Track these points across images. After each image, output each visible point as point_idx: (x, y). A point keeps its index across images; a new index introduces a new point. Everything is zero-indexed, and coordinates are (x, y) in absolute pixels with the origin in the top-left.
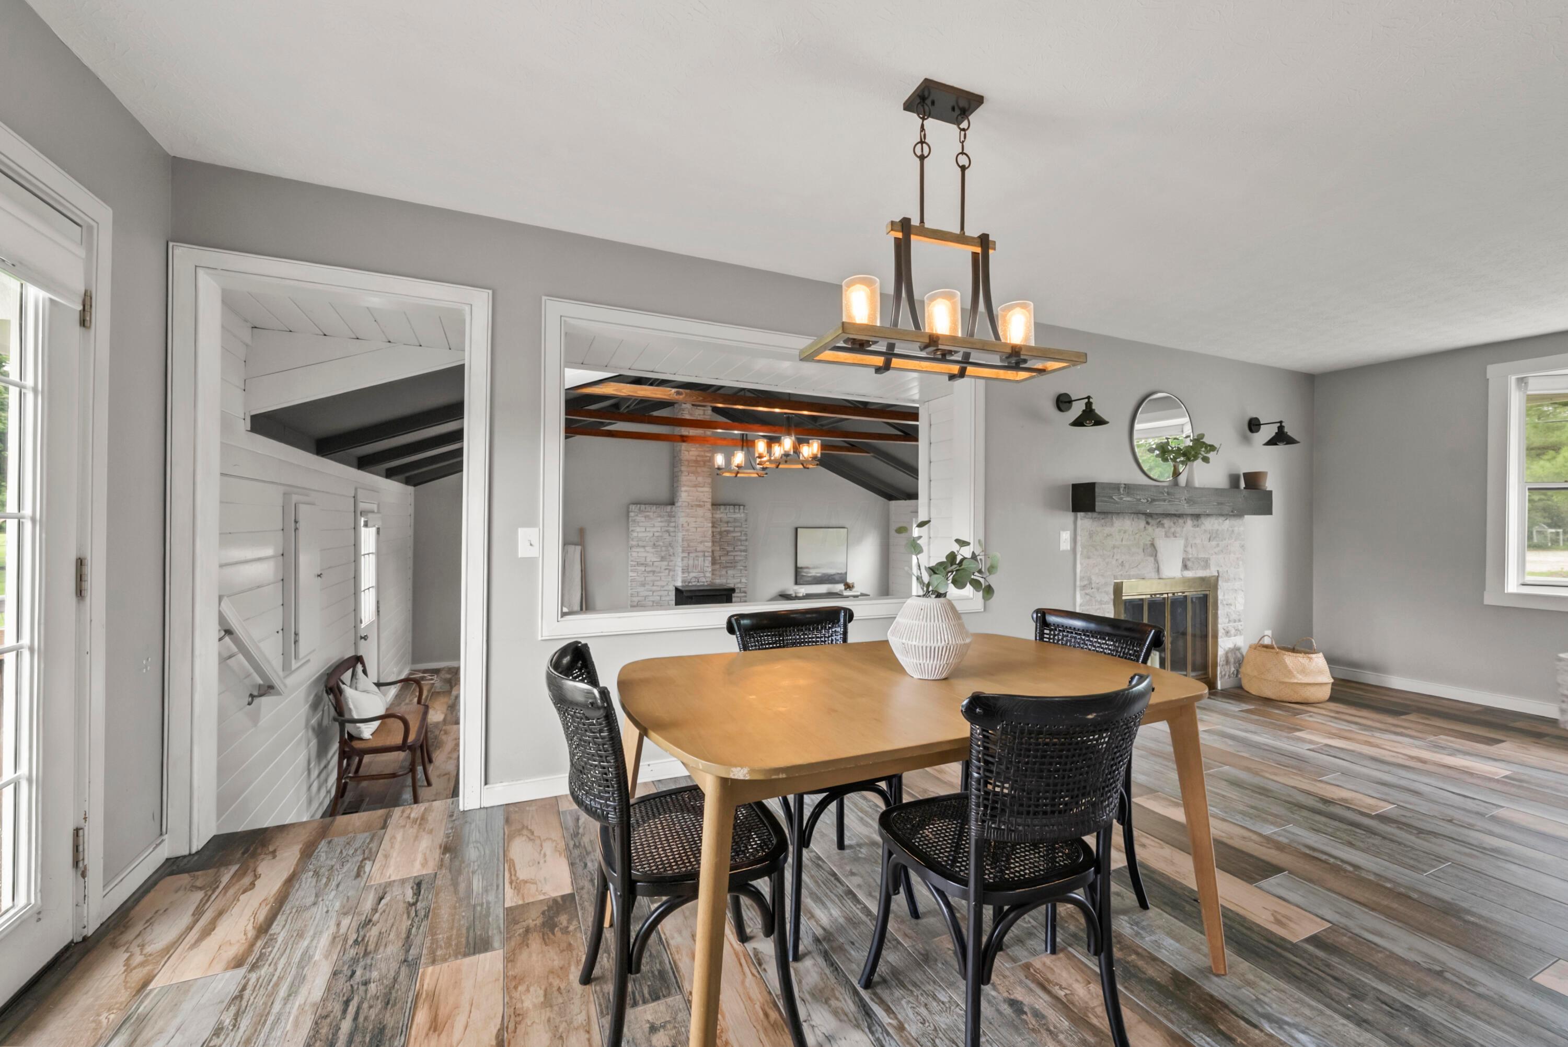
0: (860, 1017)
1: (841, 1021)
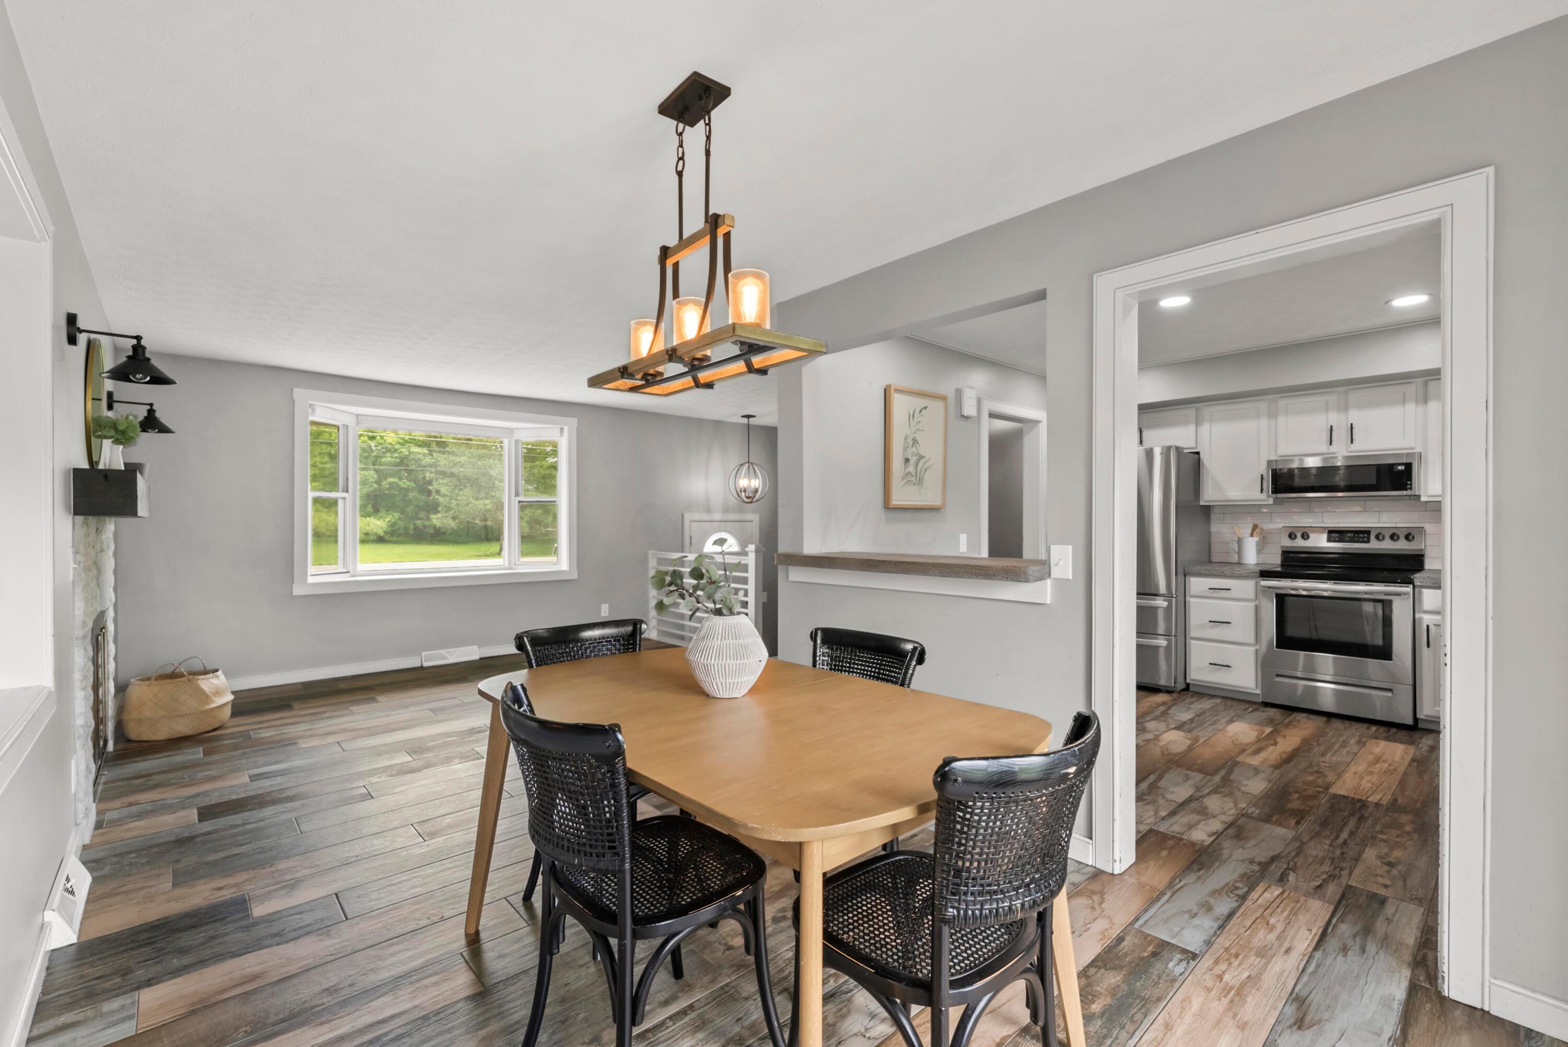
0: (838, 1001)
1: (849, 1012)
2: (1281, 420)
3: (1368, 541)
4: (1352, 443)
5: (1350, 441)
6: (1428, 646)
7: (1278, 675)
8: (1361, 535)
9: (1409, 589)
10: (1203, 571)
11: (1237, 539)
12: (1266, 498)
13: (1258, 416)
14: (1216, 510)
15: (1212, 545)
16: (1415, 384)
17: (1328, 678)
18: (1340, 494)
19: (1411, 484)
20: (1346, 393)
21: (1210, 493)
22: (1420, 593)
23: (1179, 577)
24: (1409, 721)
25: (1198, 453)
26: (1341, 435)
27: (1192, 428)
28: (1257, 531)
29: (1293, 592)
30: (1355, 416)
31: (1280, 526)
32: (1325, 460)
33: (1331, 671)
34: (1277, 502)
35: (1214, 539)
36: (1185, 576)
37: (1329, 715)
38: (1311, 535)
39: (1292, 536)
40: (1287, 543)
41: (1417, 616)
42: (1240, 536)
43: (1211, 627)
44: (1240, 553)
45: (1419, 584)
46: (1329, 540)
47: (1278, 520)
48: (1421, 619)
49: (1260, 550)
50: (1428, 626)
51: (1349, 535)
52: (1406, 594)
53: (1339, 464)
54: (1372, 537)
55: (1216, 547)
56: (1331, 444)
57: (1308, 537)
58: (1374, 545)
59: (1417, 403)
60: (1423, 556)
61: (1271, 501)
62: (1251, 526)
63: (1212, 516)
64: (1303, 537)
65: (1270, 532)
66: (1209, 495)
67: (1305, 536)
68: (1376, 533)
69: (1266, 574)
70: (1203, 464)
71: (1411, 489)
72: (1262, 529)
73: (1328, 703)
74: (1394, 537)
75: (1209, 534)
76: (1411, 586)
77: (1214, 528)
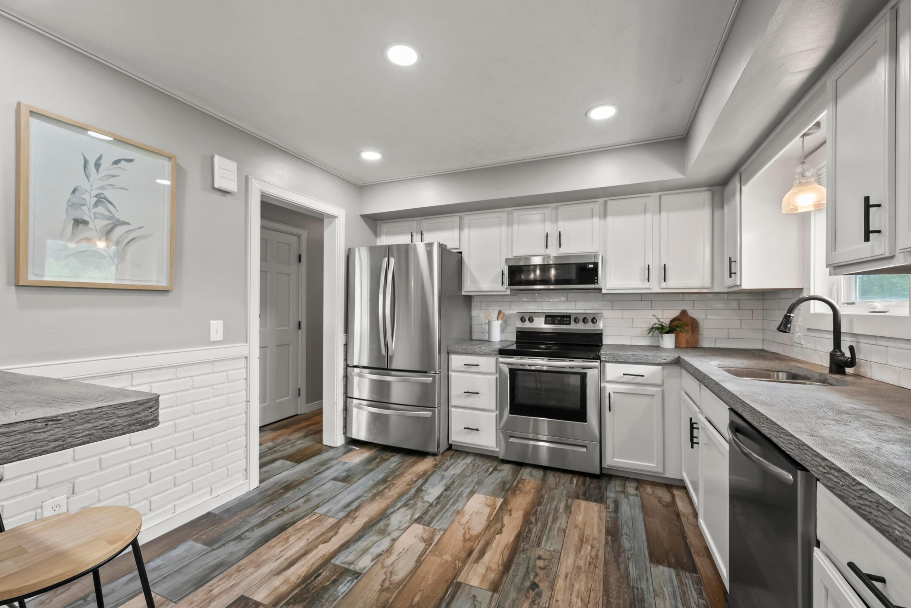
2: (515, 227)
3: (569, 324)
4: (560, 247)
5: (559, 246)
6: (610, 410)
7: (511, 437)
8: (564, 319)
9: (597, 364)
10: (461, 350)
11: (487, 322)
12: (504, 289)
13: (500, 225)
14: (475, 300)
15: (473, 326)
16: (599, 203)
17: (545, 438)
18: (552, 287)
19: (597, 280)
20: (556, 208)
21: (469, 285)
22: (604, 366)
23: (442, 355)
24: (598, 472)
25: (461, 253)
26: (553, 241)
27: (456, 232)
28: (501, 315)
29: (521, 367)
30: (562, 226)
31: (515, 312)
32: (544, 259)
33: (546, 433)
34: (514, 293)
35: (474, 322)
36: (448, 353)
37: (545, 468)
38: (535, 319)
39: (523, 320)
40: (520, 325)
41: (603, 385)
42: (490, 320)
43: (466, 397)
44: (489, 333)
45: (604, 359)
46: (546, 323)
47: (514, 307)
48: (604, 387)
49: (503, 331)
50: (609, 394)
51: (558, 318)
52: (595, 367)
53: (551, 262)
54: (572, 320)
55: (475, 328)
56: (547, 248)
57: (533, 321)
58: (573, 327)
59: (600, 218)
60: (601, 334)
61: (508, 292)
62: (497, 311)
63: (473, 304)
64: (529, 320)
65: (509, 317)
66: (468, 288)
67: (531, 320)
68: (574, 317)
69: (503, 352)
70: (464, 261)
71: (597, 283)
72: (504, 314)
73: (544, 460)
74: (585, 320)
75: (471, 317)
76: (599, 361)
77: (475, 312)
